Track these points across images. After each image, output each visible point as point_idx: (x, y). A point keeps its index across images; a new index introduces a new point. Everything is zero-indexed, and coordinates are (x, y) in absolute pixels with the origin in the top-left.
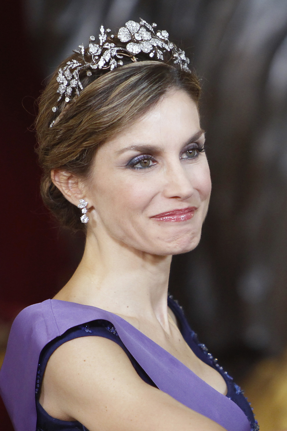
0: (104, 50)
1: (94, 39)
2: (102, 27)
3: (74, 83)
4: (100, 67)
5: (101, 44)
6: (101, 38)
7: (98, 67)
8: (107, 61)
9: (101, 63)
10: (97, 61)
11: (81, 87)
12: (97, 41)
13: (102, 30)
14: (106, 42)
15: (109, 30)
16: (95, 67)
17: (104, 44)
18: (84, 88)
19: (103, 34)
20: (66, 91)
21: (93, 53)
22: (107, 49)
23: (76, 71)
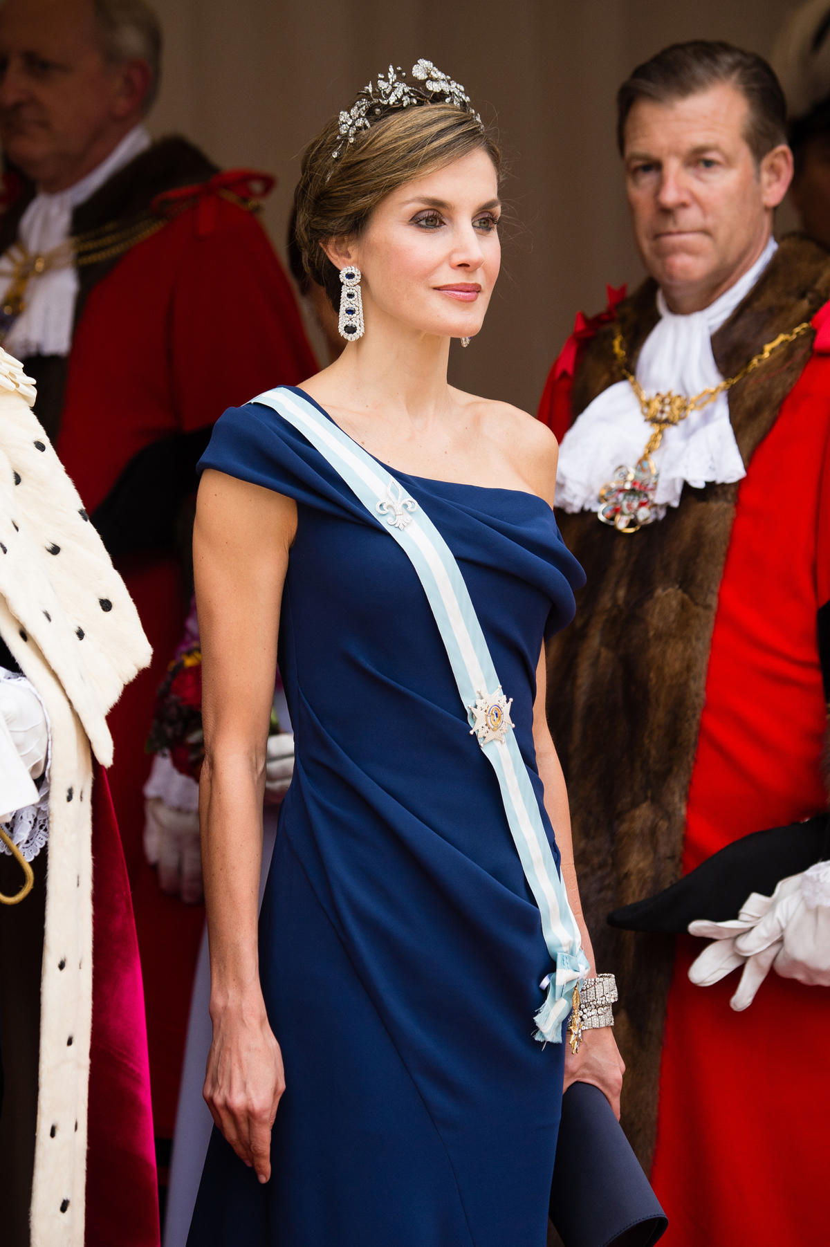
0: (394, 88)
1: (383, 77)
2: (391, 66)
3: (360, 123)
4: (391, 103)
5: (391, 83)
6: (390, 76)
7: (389, 103)
8: (399, 97)
9: (392, 100)
10: (388, 96)
11: (368, 125)
12: (386, 80)
13: (391, 69)
14: (396, 81)
15: (399, 68)
16: (385, 102)
17: (393, 83)
18: (371, 126)
19: (393, 73)
20: (348, 131)
21: (383, 88)
22: (396, 87)
23: (364, 108)
